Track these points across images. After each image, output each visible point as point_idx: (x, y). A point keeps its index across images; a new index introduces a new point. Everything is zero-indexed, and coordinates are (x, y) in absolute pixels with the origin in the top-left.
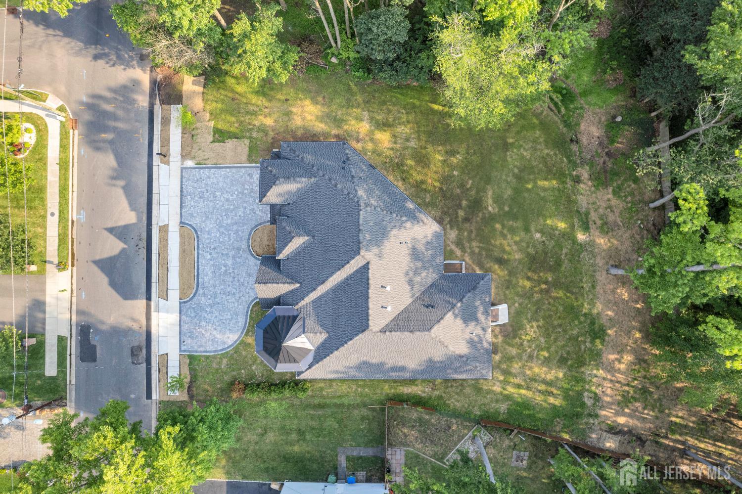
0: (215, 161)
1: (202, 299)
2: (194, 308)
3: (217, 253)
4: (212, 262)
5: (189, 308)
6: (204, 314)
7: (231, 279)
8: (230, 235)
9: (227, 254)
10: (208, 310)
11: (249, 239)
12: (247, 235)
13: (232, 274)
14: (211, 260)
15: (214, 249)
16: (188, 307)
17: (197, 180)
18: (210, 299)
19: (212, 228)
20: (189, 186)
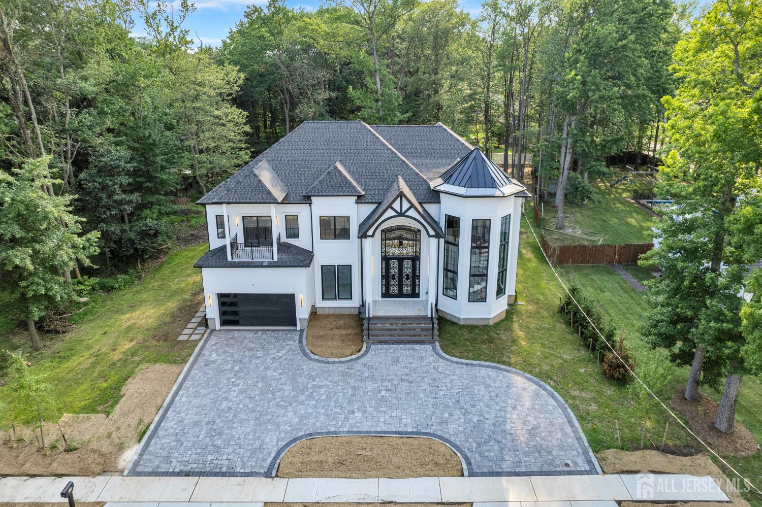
0: (154, 410)
1: (455, 428)
2: (479, 445)
3: (350, 403)
4: (370, 410)
5: (481, 455)
6: (488, 425)
7: (405, 384)
8: (314, 387)
9: (354, 388)
10: (475, 419)
11: (328, 362)
12: (319, 364)
13: (395, 382)
14: (365, 412)
15: (341, 408)
16: (477, 456)
17: (178, 441)
18: (451, 415)
19: (295, 413)
20: (184, 457)
